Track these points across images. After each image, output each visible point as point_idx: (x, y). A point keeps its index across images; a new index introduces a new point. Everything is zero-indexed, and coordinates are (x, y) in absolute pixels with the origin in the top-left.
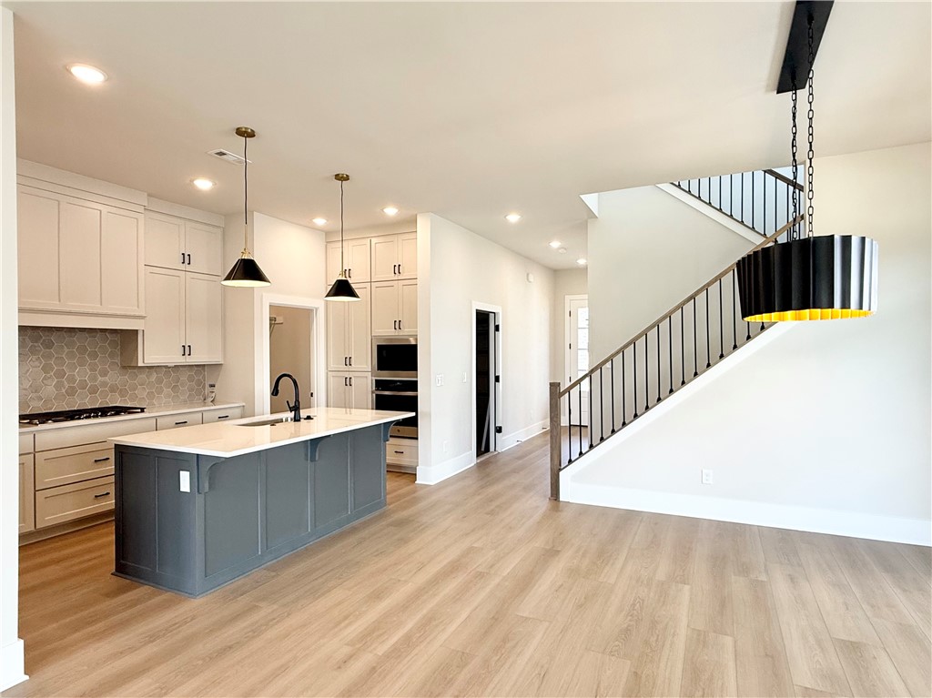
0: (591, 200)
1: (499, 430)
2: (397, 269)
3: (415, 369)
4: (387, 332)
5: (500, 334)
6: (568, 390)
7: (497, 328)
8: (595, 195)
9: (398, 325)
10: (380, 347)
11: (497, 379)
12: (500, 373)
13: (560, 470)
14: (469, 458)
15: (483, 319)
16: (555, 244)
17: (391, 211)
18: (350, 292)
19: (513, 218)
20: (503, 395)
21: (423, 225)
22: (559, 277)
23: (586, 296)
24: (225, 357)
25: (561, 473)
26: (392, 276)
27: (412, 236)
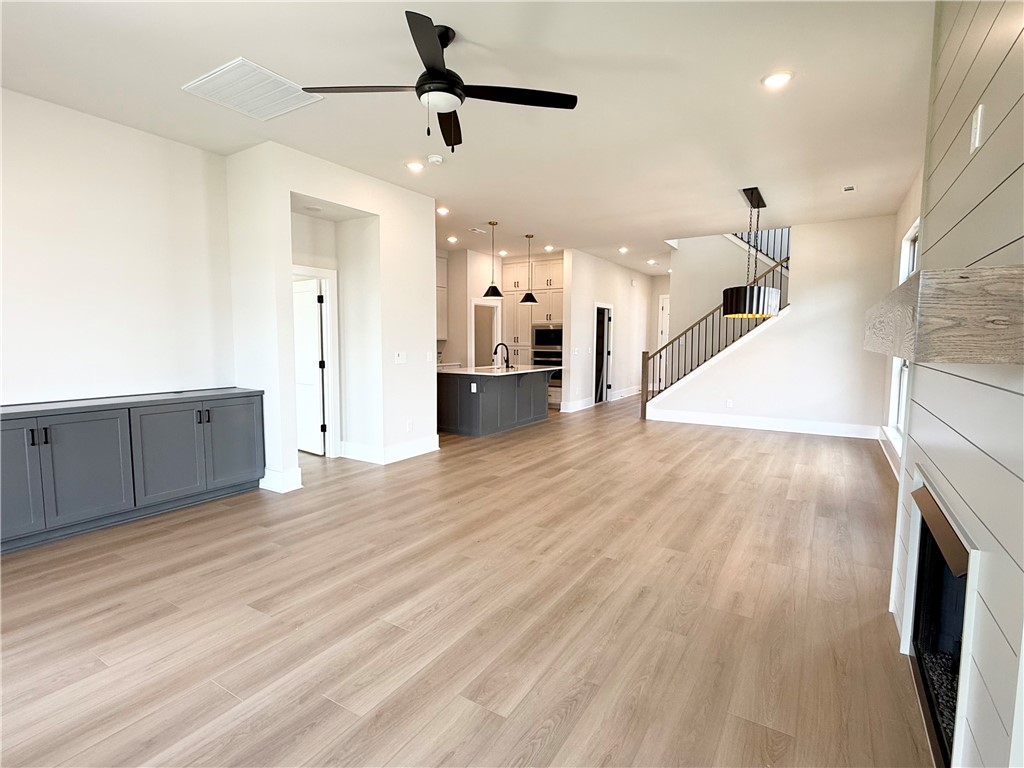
0: (673, 243)
1: (609, 387)
2: (549, 282)
3: (560, 344)
4: (541, 321)
5: (612, 323)
6: (653, 356)
7: (610, 319)
8: (676, 241)
9: (549, 317)
10: (537, 331)
11: (609, 353)
12: (611, 349)
13: (647, 401)
14: (590, 402)
15: (601, 312)
16: (651, 262)
17: (549, 249)
18: (534, 300)
19: (623, 250)
20: (612, 363)
21: (568, 257)
22: (655, 281)
23: (668, 296)
24: (448, 336)
25: (648, 404)
26: (545, 286)
27: (560, 261)
